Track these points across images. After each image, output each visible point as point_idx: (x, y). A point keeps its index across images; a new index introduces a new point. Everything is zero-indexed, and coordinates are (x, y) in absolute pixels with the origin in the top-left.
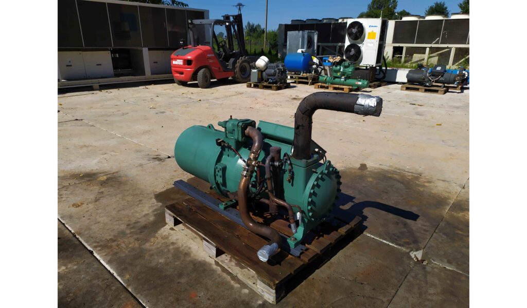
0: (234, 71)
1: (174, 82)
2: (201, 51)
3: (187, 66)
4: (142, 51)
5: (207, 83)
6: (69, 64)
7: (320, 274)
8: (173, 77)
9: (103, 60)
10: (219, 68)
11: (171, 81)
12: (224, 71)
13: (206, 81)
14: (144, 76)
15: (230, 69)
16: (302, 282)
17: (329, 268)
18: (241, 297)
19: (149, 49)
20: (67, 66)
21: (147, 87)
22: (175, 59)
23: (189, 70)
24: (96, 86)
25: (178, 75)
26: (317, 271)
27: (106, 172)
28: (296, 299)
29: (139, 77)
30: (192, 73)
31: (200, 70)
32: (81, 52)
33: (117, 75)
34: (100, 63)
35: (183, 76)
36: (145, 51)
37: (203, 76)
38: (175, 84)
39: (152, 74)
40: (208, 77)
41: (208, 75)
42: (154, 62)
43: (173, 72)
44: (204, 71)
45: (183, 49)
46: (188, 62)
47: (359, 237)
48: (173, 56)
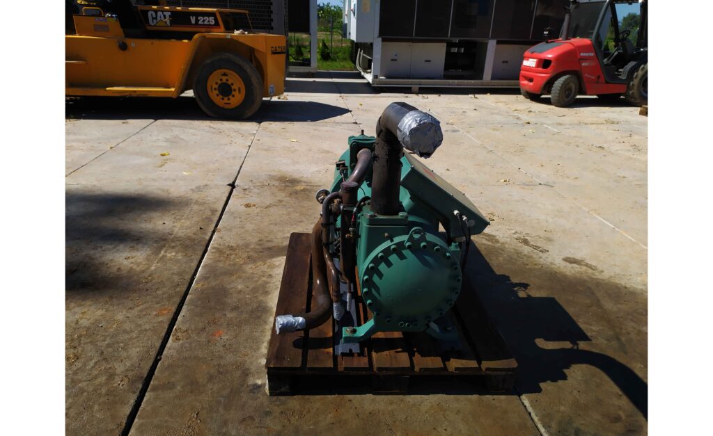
0: (629, 84)
1: (520, 94)
2: (572, 47)
3: (541, 69)
4: (486, 44)
5: (567, 100)
6: (395, 58)
7: (368, 402)
8: (519, 85)
9: (434, 54)
10: (599, 77)
11: (515, 91)
12: (607, 82)
13: (568, 96)
14: (481, 81)
15: (622, 80)
16: (331, 394)
17: (391, 403)
18: (251, 363)
19: (498, 43)
20: (392, 60)
21: (476, 96)
22: (528, 58)
23: (544, 75)
24: (416, 87)
25: (526, 82)
26: (370, 396)
27: (311, 183)
28: (298, 407)
29: (473, 81)
30: (544, 81)
31: (559, 78)
32: (410, 44)
33: (446, 77)
34: (429, 59)
35: (531, 84)
36: (492, 44)
37: (561, 88)
38: (521, 97)
39: (492, 79)
40: (573, 91)
41: (573, 86)
42: (503, 62)
43: (521, 77)
44: (567, 79)
45: (547, 42)
46: (545, 64)
47: (503, 397)
48: (527, 53)
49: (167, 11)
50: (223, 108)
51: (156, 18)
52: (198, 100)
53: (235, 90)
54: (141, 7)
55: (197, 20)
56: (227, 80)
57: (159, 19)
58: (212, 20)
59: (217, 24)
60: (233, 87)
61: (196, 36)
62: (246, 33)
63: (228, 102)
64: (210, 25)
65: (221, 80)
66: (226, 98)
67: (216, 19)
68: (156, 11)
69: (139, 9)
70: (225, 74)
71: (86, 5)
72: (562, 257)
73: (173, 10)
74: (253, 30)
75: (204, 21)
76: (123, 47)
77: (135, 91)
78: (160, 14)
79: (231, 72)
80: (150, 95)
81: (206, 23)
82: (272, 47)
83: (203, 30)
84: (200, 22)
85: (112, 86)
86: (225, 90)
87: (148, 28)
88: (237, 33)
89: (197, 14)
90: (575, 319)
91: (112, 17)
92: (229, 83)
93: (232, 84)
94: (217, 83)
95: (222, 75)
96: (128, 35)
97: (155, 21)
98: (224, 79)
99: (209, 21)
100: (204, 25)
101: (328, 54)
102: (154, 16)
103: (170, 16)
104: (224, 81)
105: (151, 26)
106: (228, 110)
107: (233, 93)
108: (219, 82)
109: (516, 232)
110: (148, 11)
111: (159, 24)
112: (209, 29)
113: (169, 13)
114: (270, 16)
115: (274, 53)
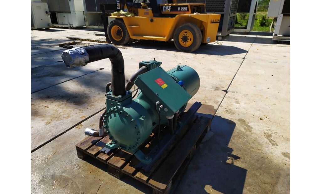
49: (170, 6)
50: (183, 47)
51: (165, 9)
52: (175, 43)
53: (189, 39)
54: (161, 4)
55: (180, 9)
56: (186, 35)
57: (166, 9)
58: (186, 9)
59: (188, 10)
60: (188, 38)
61: (177, 16)
62: (199, 14)
63: (186, 44)
64: (185, 11)
65: (184, 35)
66: (185, 43)
67: (188, 9)
68: (166, 6)
69: (160, 5)
70: (186, 32)
71: (143, 5)
72: (283, 151)
73: (172, 5)
74: (206, 12)
75: (183, 9)
76: (152, 21)
77: (152, 38)
78: (167, 7)
79: (189, 31)
80: (157, 40)
81: (184, 10)
82: (212, 20)
83: (182, 13)
84: (182, 10)
85: (145, 36)
86: (185, 39)
87: (162, 13)
88: (195, 14)
89: (181, 6)
90: (245, 185)
91: (150, 9)
92: (187, 36)
93: (188, 37)
94: (182, 36)
95: (185, 32)
96: (155, 16)
97: (165, 10)
98: (185, 34)
99: (185, 9)
100: (183, 11)
101: (264, 23)
102: (165, 8)
103: (171, 8)
104: (185, 35)
105: (163, 12)
106: (185, 47)
107: (188, 40)
108: (183, 36)
109: (269, 130)
110: (163, 6)
111: (167, 11)
112: (184, 13)
113: (170, 7)
114: (223, 5)
115: (212, 23)
